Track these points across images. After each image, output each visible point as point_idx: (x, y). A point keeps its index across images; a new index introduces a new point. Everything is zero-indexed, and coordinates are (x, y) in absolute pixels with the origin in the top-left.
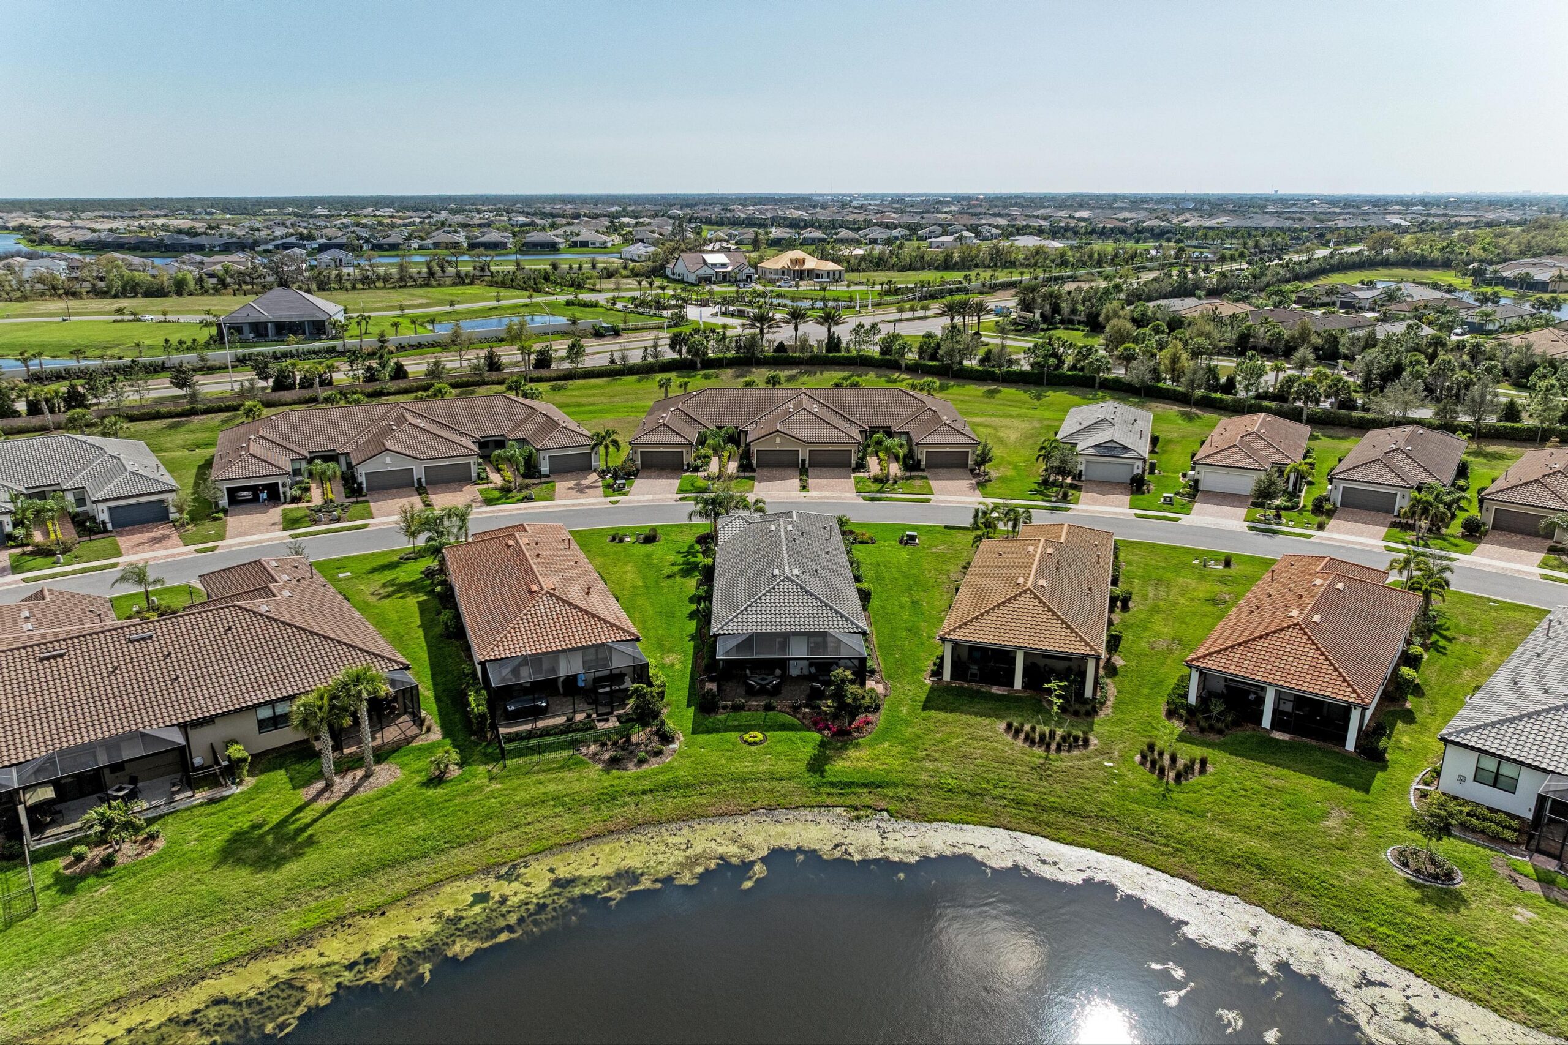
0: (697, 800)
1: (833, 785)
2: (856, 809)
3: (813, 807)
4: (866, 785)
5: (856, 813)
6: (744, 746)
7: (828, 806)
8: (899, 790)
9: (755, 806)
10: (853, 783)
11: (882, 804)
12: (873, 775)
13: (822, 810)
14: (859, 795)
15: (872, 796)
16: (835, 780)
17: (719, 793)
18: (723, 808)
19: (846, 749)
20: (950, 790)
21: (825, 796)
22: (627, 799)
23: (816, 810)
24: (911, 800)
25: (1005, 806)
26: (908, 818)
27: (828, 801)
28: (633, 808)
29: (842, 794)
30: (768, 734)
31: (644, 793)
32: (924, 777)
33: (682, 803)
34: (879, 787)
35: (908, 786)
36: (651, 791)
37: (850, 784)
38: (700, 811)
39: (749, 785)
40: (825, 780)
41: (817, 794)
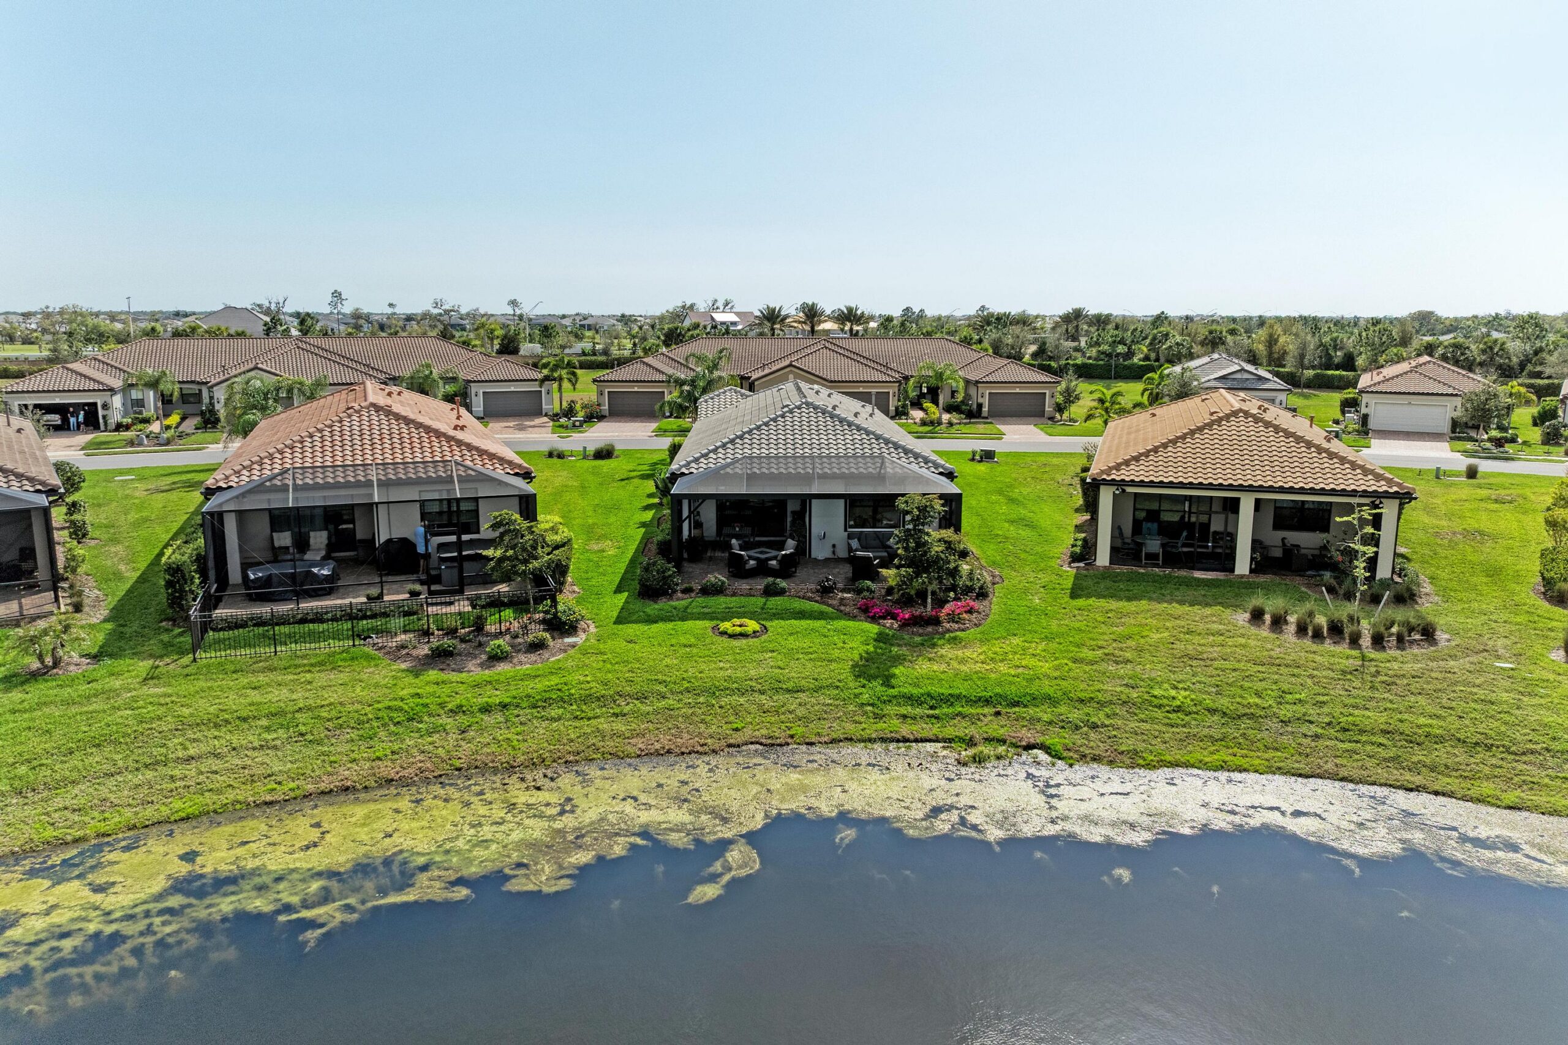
0: (603, 724)
1: (910, 699)
2: (971, 743)
3: (870, 740)
4: (987, 702)
5: (971, 752)
6: (720, 639)
7: (906, 740)
8: (1062, 709)
9: (737, 738)
10: (958, 697)
11: (1028, 735)
12: (1000, 684)
13: (892, 746)
14: (975, 719)
15: (1002, 721)
16: (915, 691)
17: (656, 712)
18: (665, 741)
19: (934, 645)
20: (1178, 710)
21: (896, 722)
22: (444, 720)
23: (878, 747)
24: (1094, 727)
25: (1317, 736)
26: (1096, 759)
27: (905, 730)
28: (453, 737)
29: (937, 718)
30: (768, 624)
31: (486, 709)
32: (1112, 688)
33: (570, 730)
34: (1016, 704)
35: (1082, 701)
36: (504, 706)
37: (949, 700)
38: (610, 745)
39: (724, 701)
40: (893, 692)
41: (878, 717)
